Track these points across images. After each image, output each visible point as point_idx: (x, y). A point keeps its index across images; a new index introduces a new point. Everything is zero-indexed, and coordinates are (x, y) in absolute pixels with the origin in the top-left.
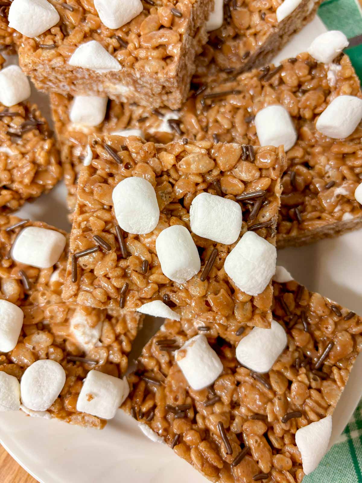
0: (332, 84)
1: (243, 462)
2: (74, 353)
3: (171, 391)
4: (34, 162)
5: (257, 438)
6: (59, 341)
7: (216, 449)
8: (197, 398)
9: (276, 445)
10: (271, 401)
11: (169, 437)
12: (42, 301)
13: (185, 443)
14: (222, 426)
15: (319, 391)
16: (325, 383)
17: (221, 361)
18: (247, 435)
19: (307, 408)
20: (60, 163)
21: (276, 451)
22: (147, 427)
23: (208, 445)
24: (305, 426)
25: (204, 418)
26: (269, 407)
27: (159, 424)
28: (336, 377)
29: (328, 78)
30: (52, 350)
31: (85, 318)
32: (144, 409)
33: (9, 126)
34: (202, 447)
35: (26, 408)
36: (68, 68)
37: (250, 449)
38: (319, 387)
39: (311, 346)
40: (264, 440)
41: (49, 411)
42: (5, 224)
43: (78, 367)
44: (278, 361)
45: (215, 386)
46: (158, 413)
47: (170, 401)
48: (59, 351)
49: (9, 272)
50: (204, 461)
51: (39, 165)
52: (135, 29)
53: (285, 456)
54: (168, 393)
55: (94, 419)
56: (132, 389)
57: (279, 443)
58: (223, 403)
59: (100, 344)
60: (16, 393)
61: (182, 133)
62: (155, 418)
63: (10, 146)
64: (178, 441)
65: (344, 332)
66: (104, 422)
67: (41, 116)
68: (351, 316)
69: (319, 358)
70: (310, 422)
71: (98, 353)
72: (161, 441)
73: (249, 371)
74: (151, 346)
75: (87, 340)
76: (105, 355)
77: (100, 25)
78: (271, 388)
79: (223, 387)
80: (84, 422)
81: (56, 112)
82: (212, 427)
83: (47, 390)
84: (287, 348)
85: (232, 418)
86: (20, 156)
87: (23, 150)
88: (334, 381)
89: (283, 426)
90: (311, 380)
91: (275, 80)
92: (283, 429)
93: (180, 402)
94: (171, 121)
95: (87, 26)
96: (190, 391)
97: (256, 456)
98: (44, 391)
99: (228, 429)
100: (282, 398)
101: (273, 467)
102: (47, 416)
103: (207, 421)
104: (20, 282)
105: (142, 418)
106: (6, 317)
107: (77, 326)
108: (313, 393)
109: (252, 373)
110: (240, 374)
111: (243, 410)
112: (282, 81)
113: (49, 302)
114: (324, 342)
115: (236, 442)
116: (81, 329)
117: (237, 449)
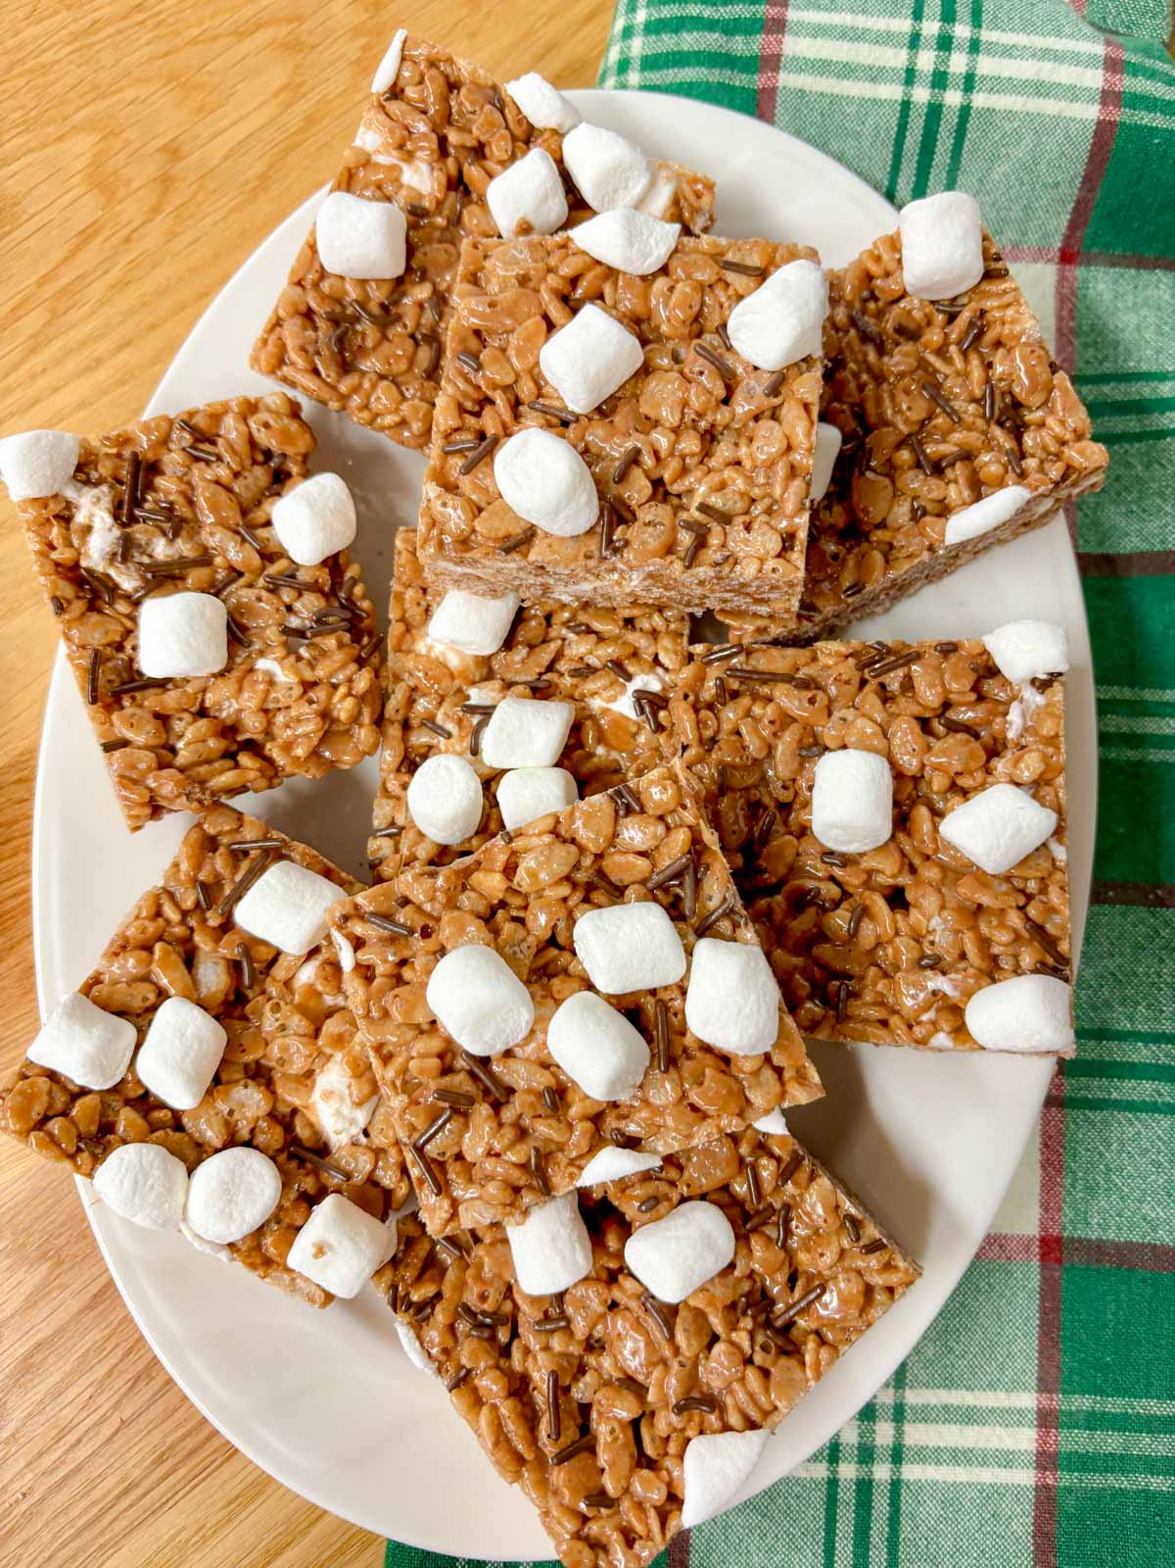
0: (1011, 735)
1: (574, 1462)
2: (308, 1144)
3: (479, 1278)
4: (325, 715)
5: (617, 1425)
6: (285, 1110)
7: (531, 1420)
8: (525, 1307)
9: (650, 1450)
10: (664, 1362)
11: (450, 1367)
12: (269, 1023)
13: (475, 1390)
14: (556, 1381)
15: (765, 1373)
16: (784, 1361)
17: (593, 1252)
18: (600, 1414)
19: (729, 1401)
20: (379, 721)
21: (644, 1462)
22: (412, 1333)
23: (519, 1408)
24: (714, 1432)
25: (527, 1351)
26: (657, 1373)
27: (434, 1335)
28: (808, 1358)
29: (1008, 718)
30: (263, 1124)
31: (347, 1080)
32: (415, 1298)
33: (289, 609)
34: (506, 1408)
35: (190, 1229)
37: (596, 1441)
38: (768, 1365)
39: (782, 1277)
40: (630, 1433)
41: (231, 1246)
42: (231, 832)
43: (307, 1174)
44: (703, 1289)
45: (567, 1297)
46: (441, 1315)
47: (471, 1298)
48: (278, 1131)
49: (218, 940)
50: (501, 1438)
51: (334, 721)
53: (658, 1477)
54: (470, 1281)
55: (313, 1289)
56: (401, 1249)
57: (656, 1448)
58: (571, 1334)
59: (364, 1140)
60: (180, 1199)
61: (660, 728)
62: (432, 1320)
63: (280, 661)
64: (462, 1381)
65: (853, 1275)
66: (329, 1297)
67: (364, 597)
68: (878, 1247)
69: (789, 1307)
70: (726, 1428)
71: (356, 1160)
72: (429, 1370)
73: (640, 1289)
75: (340, 1126)
76: (369, 1167)
78: (672, 1338)
79: (582, 1305)
80: (293, 1288)
81: (400, 597)
82: (536, 1376)
83: (241, 1212)
84: (732, 1266)
85: (582, 1370)
86: (298, 691)
87: (309, 675)
88: (803, 1364)
89: (674, 1418)
90: (757, 1348)
91: (894, 680)
92: (670, 1424)
93: (488, 1307)
94: (641, 696)
96: (515, 1290)
97: (603, 1459)
98: (235, 1214)
99: (567, 1390)
100: (689, 1364)
101: (627, 1491)
102: (224, 1256)
103: (530, 1360)
104: (235, 967)
105: (407, 1310)
106: (196, 1046)
107: (327, 1095)
108: (751, 1375)
109: (646, 1297)
110: (621, 1288)
111: (606, 1362)
112: (908, 685)
113: (283, 1028)
114: (810, 1278)
115: (574, 1420)
116: (334, 1104)
117: (570, 1433)
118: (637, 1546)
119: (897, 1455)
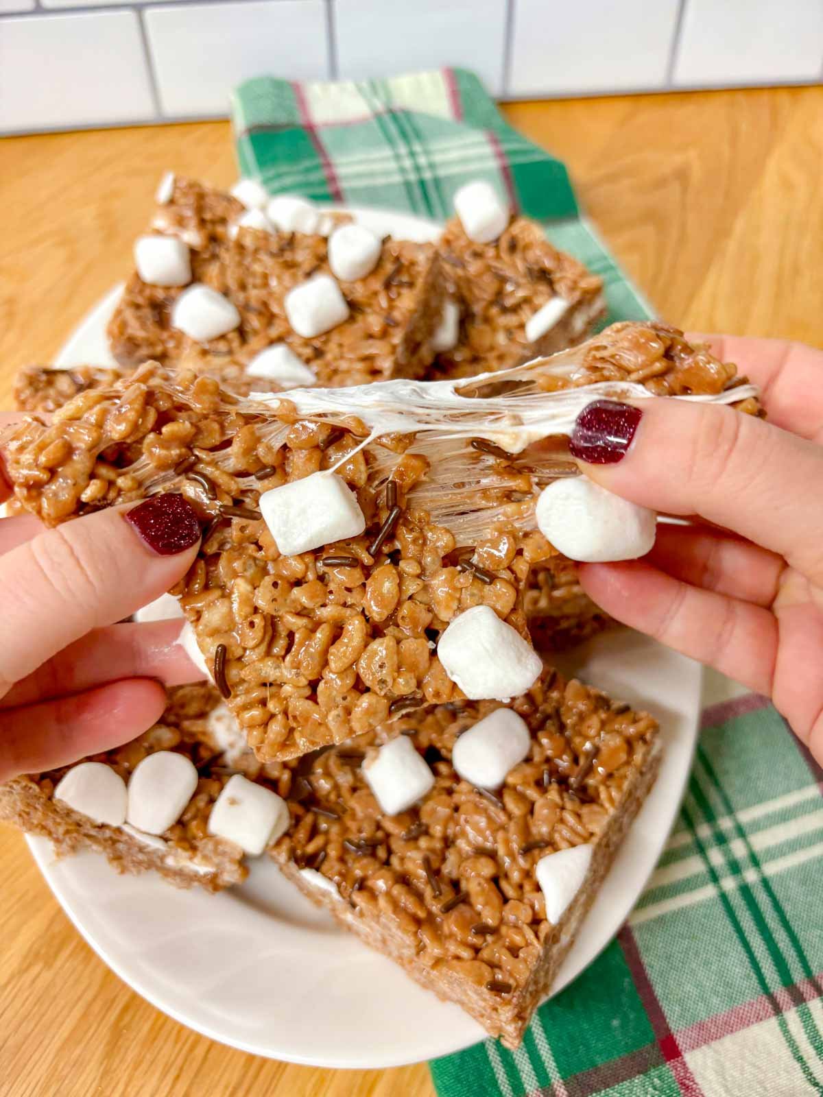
1: (455, 910)
3: (354, 820)
5: (483, 882)
7: (419, 897)
8: (392, 829)
9: (511, 894)
10: (503, 828)
11: (348, 883)
13: (371, 890)
15: (577, 814)
16: (588, 807)
18: (466, 880)
19: (558, 837)
23: (406, 889)
25: (402, 858)
26: (500, 837)
28: (604, 798)
32: (310, 850)
34: (397, 891)
35: (133, 828)
36: (245, 379)
37: (467, 895)
38: (576, 810)
39: (567, 757)
40: (493, 885)
44: (515, 770)
46: (332, 854)
47: (352, 835)
52: (335, 338)
53: (522, 903)
54: (349, 825)
56: (293, 822)
57: (514, 891)
58: (432, 836)
62: (327, 860)
64: (360, 888)
65: (614, 735)
66: (246, 858)
68: (625, 710)
71: (248, 762)
73: (471, 787)
74: (327, 759)
75: (232, 740)
77: (290, 332)
78: (504, 809)
79: (434, 813)
82: (412, 870)
84: (530, 756)
88: (601, 804)
89: (521, 862)
90: (566, 800)
92: (522, 869)
93: (365, 835)
95: (274, 332)
96: (382, 819)
97: (478, 905)
99: (438, 872)
100: (521, 822)
101: (502, 920)
103: (407, 862)
105: (306, 862)
107: (220, 720)
108: (567, 816)
109: (477, 789)
110: (459, 793)
111: (462, 845)
115: (449, 889)
116: (226, 723)
117: (448, 895)
118: (521, 955)
119: (755, 861)
